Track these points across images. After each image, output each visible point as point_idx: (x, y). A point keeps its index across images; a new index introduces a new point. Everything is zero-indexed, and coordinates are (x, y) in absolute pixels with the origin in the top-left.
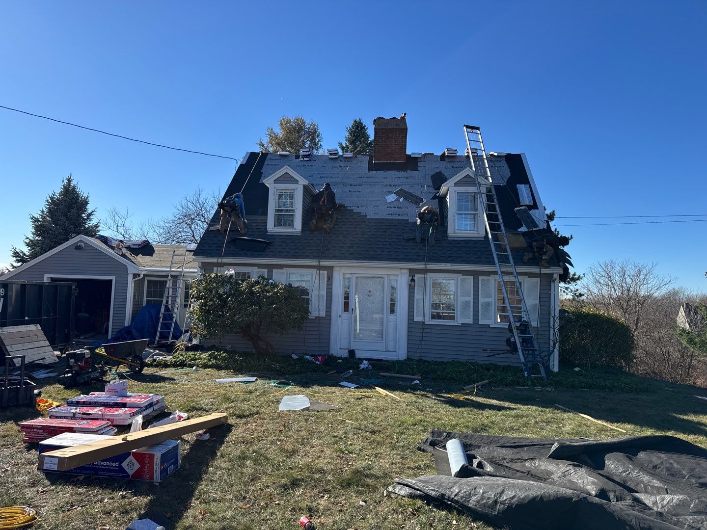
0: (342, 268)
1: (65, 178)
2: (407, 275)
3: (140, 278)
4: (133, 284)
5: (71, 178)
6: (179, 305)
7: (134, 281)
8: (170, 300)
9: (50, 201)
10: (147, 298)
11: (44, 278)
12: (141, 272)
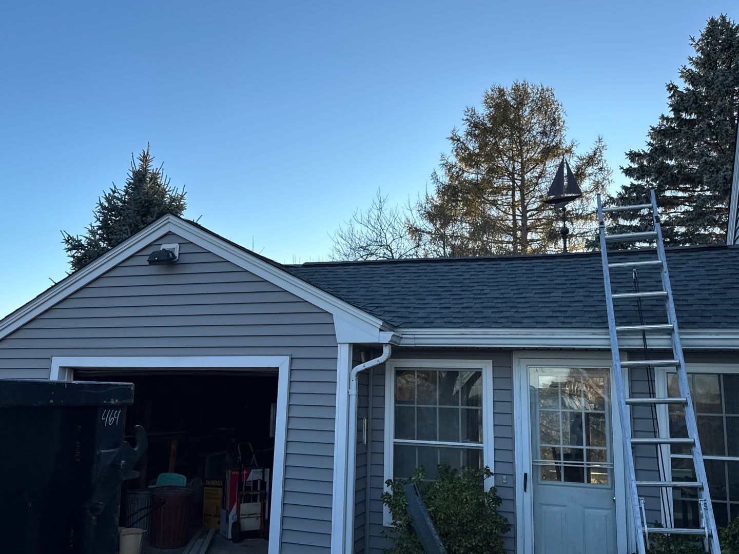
1: (137, 155)
3: (381, 359)
4: (354, 384)
5: (148, 154)
6: (528, 470)
7: (360, 374)
8: (488, 443)
9: (107, 205)
10: (395, 438)
11: (49, 369)
12: (386, 337)
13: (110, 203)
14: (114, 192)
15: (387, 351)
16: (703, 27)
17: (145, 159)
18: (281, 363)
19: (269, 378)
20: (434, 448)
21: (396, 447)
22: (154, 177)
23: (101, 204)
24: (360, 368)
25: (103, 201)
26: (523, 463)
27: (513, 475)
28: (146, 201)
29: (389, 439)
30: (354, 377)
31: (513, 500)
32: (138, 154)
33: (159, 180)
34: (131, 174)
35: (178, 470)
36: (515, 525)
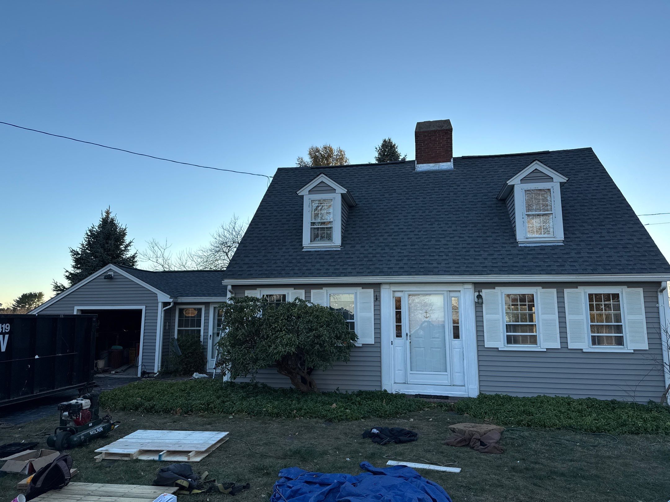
0: (391, 285)
2: (472, 290)
3: (170, 306)
4: (163, 313)
5: (109, 210)
6: (212, 334)
7: (164, 310)
8: (202, 328)
9: (89, 234)
10: (178, 327)
11: (73, 310)
12: (171, 300)
13: (91, 233)
14: (93, 228)
15: (172, 304)
16: (380, 143)
17: (108, 213)
18: (143, 308)
19: (141, 310)
20: (189, 330)
21: (178, 330)
22: (113, 220)
23: (87, 234)
24: (165, 308)
25: (88, 232)
26: (210, 332)
27: (208, 336)
28: (108, 233)
29: (176, 328)
30: (163, 311)
31: (207, 342)
32: (105, 210)
33: (114, 222)
34: (101, 220)
35: (119, 345)
36: (207, 348)
